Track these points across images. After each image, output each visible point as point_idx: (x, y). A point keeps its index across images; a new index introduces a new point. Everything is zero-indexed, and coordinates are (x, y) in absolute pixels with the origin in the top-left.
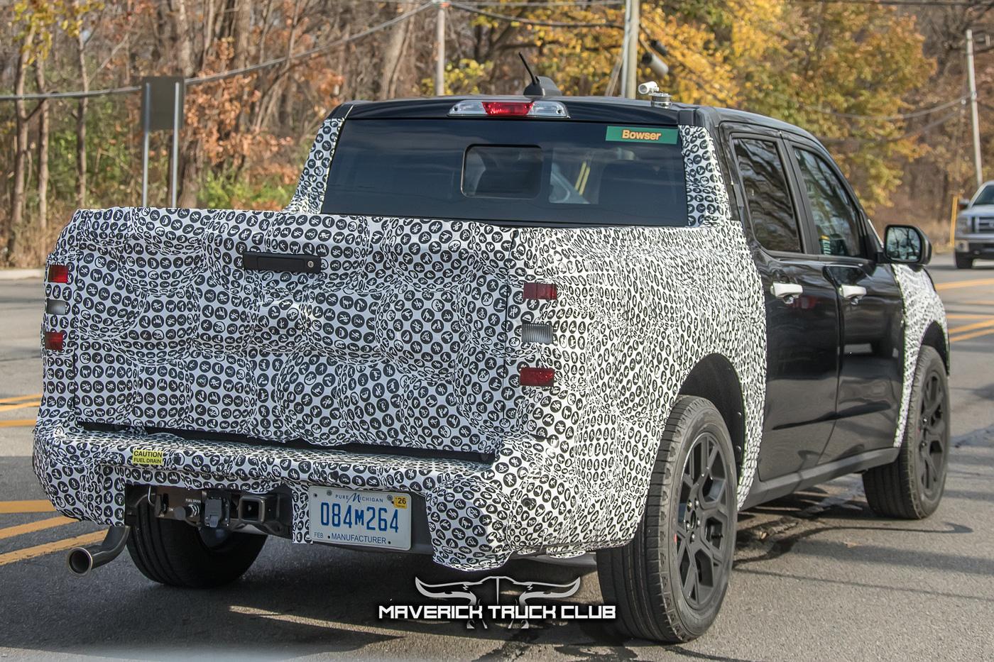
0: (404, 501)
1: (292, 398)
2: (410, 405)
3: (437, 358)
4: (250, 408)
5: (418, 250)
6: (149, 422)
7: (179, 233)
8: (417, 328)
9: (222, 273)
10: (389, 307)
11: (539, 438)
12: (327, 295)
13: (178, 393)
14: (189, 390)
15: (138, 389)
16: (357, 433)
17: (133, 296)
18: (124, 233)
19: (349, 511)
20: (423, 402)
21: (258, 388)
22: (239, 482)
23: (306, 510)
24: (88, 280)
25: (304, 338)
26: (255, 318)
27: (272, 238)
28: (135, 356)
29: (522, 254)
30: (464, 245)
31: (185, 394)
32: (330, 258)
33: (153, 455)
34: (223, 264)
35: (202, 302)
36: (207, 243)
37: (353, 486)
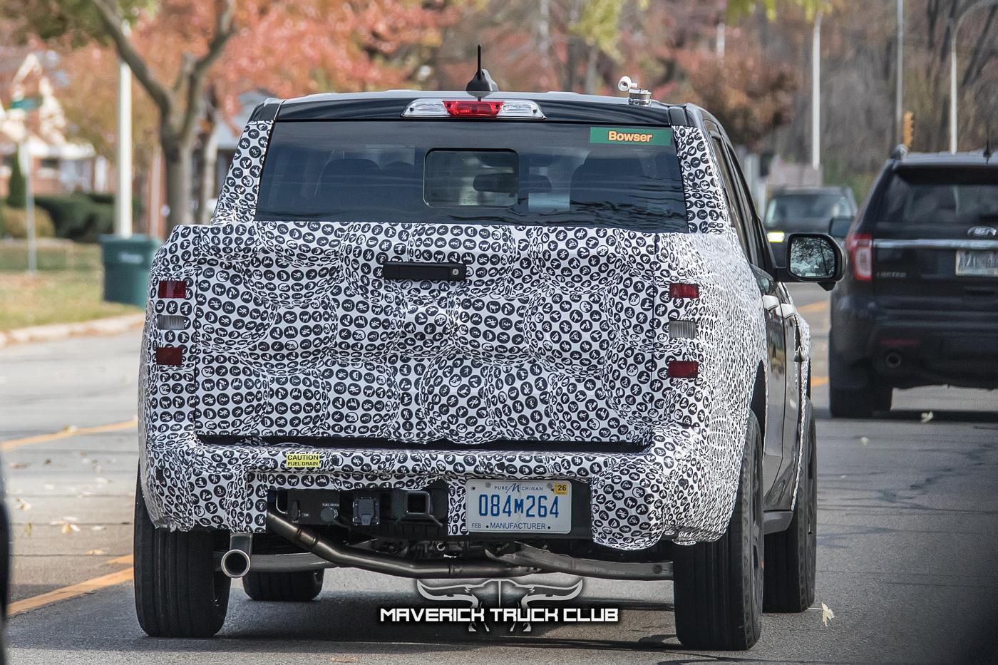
0: (564, 488)
1: (437, 400)
2: (559, 400)
3: (586, 355)
4: (392, 412)
5: (567, 256)
6: (280, 431)
7: (313, 245)
8: (566, 328)
9: (360, 283)
10: (537, 309)
11: (685, 426)
12: (472, 300)
13: (313, 401)
14: (325, 397)
15: (268, 400)
16: (504, 430)
17: (262, 309)
18: (252, 247)
19: (508, 501)
20: (572, 398)
21: (401, 392)
22: (393, 481)
23: (462, 503)
24: (209, 295)
25: (450, 342)
26: (400, 324)
27: (414, 248)
28: (263, 368)
29: (666, 257)
30: (612, 250)
31: (321, 401)
32: (476, 266)
33: (308, 458)
34: (361, 274)
35: (340, 312)
36: (345, 255)
37: (519, 475)
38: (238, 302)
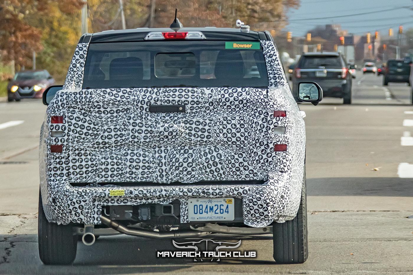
0: (231, 201)
1: (174, 164)
3: (238, 143)
4: (154, 170)
7: (119, 99)
8: (230, 131)
9: (139, 115)
10: (216, 124)
11: (282, 172)
12: (188, 121)
13: (120, 167)
14: (125, 164)
15: (100, 167)
16: (204, 176)
17: (97, 127)
18: (92, 100)
19: (207, 207)
20: (233, 161)
21: (158, 161)
23: (187, 209)
24: (74, 121)
25: (179, 139)
29: (272, 100)
31: (124, 166)
32: (190, 106)
33: (119, 192)
35: (131, 127)
37: (211, 196)
38: (86, 124)
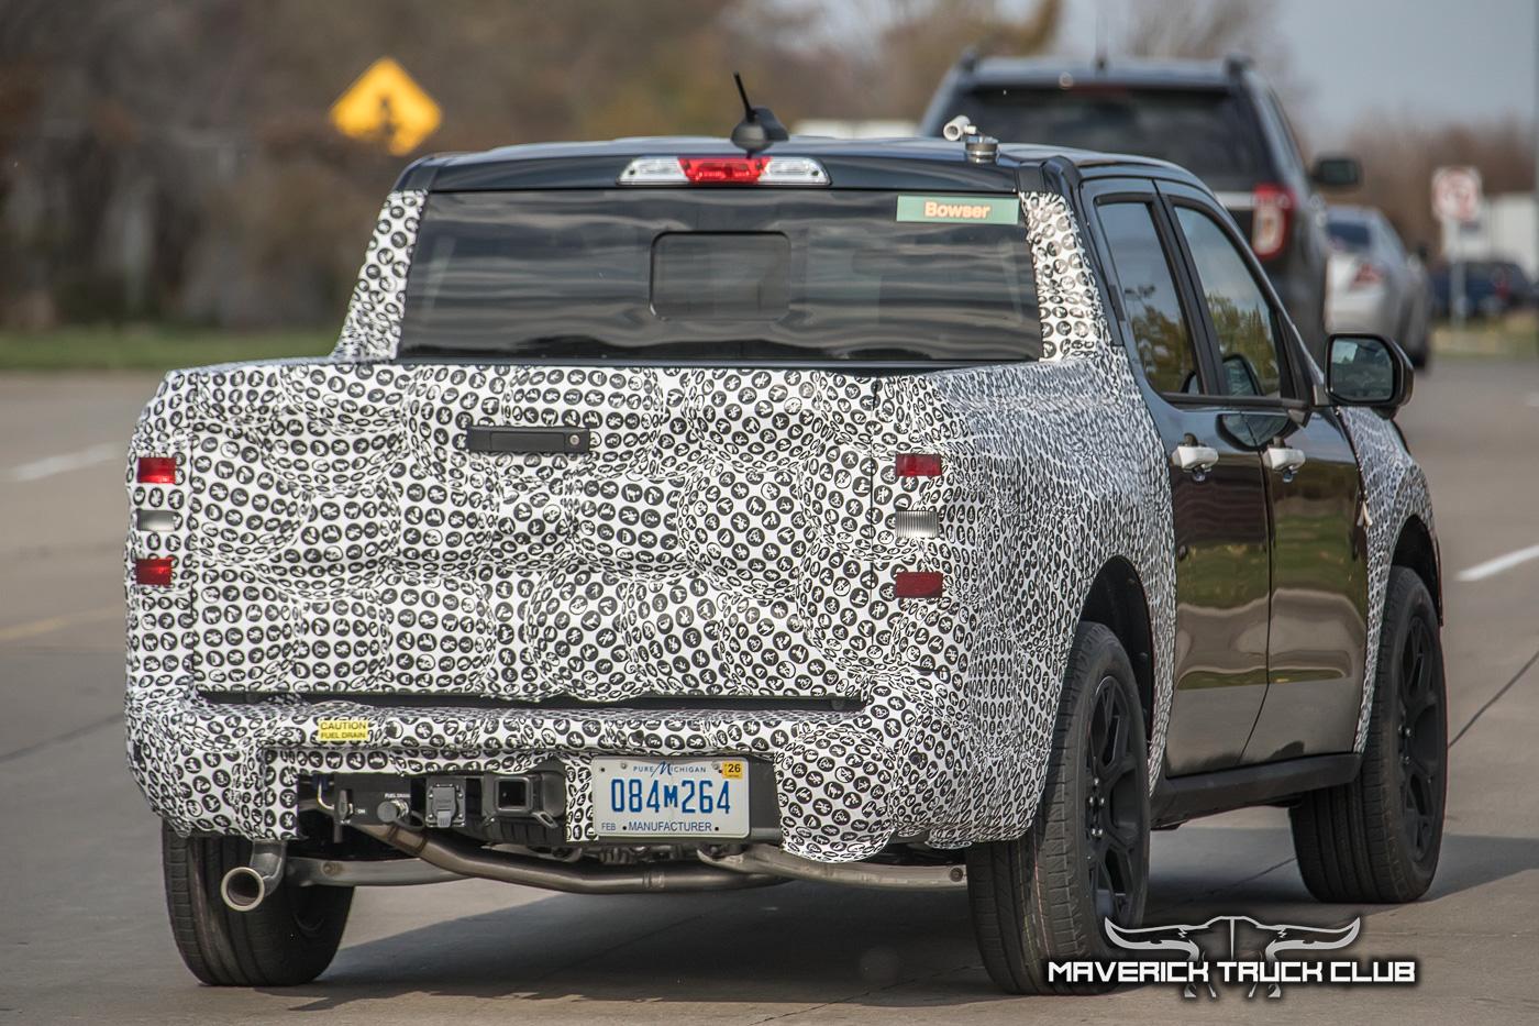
0: (738, 769)
1: (551, 635)
2: (733, 634)
3: (771, 565)
4: (485, 653)
5: (739, 414)
6: (320, 684)
7: (362, 402)
8: (741, 524)
9: (433, 459)
10: (697, 496)
11: (924, 671)
12: (601, 483)
13: (368, 639)
14: (385, 632)
15: (301, 637)
16: (653, 680)
17: (288, 499)
18: (271, 405)
19: (655, 789)
20: (753, 630)
21: (498, 623)
22: (482, 760)
23: (587, 793)
24: (210, 478)
25: (568, 547)
26: (492, 521)
27: (512, 404)
28: (293, 588)
29: (891, 414)
30: (807, 404)
31: (380, 639)
32: (604, 430)
33: (351, 727)
34: (434, 445)
35: (404, 503)
36: (409, 415)
37: (665, 750)
38: (253, 489)
